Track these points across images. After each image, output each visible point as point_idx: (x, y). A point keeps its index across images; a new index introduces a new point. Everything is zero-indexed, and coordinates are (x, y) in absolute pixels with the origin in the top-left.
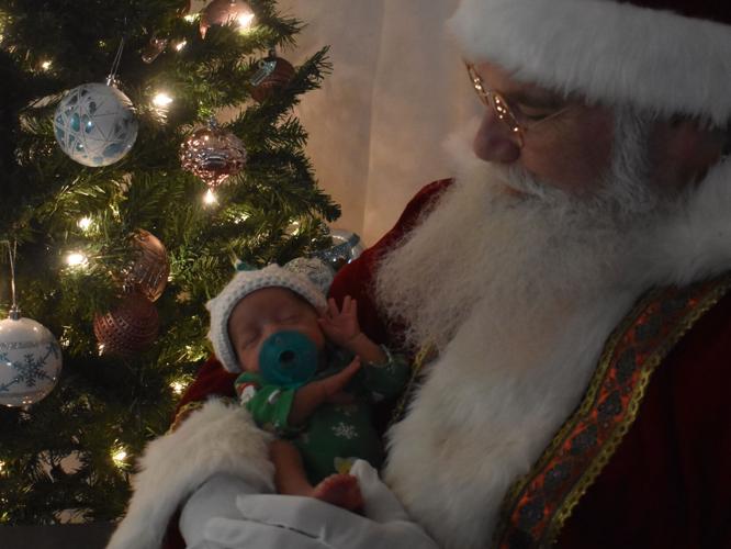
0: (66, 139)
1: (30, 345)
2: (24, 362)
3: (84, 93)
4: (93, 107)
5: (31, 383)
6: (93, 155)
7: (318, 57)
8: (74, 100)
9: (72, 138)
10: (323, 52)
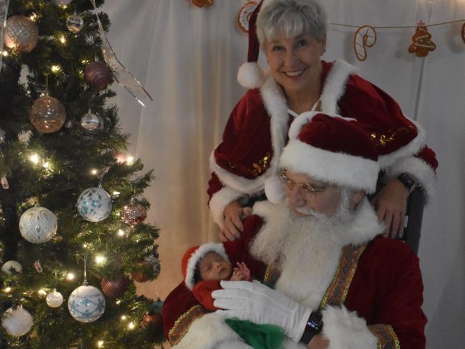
0: (89, 211)
1: (98, 295)
2: (97, 302)
3: (94, 191)
4: (99, 196)
5: (100, 311)
6: (100, 216)
7: (151, 172)
8: (91, 195)
9: (92, 210)
10: (152, 171)
